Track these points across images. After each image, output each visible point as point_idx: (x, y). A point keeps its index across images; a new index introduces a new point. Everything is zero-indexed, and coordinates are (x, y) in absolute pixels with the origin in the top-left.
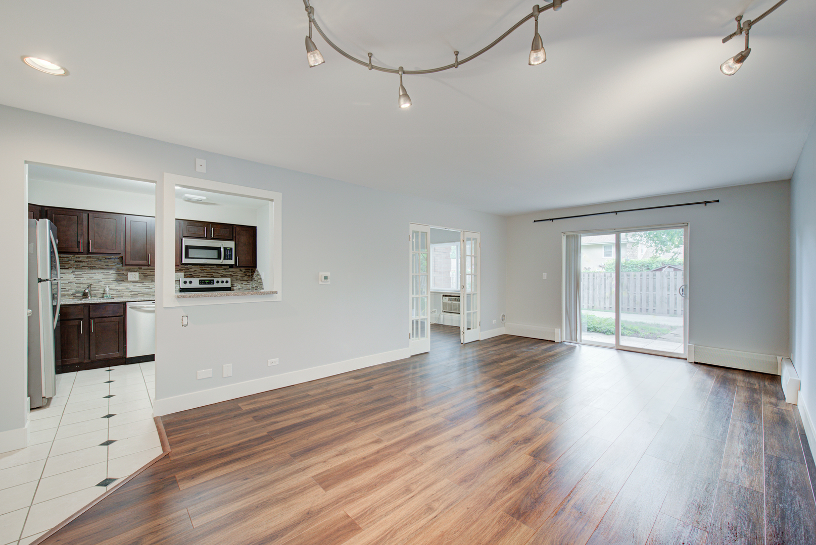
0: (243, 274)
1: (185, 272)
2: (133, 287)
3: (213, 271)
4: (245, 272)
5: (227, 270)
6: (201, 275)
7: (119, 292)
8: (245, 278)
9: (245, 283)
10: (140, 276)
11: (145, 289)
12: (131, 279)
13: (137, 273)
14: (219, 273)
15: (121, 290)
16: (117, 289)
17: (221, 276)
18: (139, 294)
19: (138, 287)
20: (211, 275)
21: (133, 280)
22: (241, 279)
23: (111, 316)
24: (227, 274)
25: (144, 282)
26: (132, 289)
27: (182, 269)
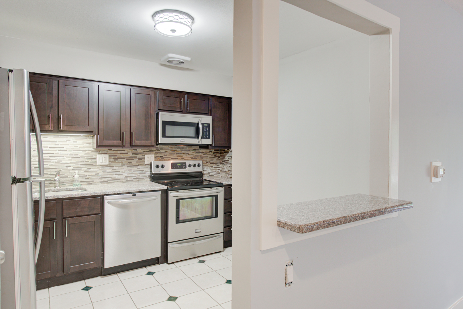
0: (212, 155)
1: (156, 153)
2: (103, 173)
3: (184, 152)
4: (214, 153)
5: (197, 151)
6: (172, 156)
7: (88, 179)
8: (215, 160)
9: (214, 166)
10: (109, 159)
11: (115, 175)
12: (101, 162)
13: (107, 156)
14: (189, 154)
15: (90, 177)
16: (87, 176)
17: (192, 158)
18: (109, 181)
19: (108, 172)
20: (182, 157)
21: (102, 164)
22: (211, 161)
23: (87, 214)
24: (197, 156)
25: (114, 166)
26: (102, 175)
27: (153, 150)
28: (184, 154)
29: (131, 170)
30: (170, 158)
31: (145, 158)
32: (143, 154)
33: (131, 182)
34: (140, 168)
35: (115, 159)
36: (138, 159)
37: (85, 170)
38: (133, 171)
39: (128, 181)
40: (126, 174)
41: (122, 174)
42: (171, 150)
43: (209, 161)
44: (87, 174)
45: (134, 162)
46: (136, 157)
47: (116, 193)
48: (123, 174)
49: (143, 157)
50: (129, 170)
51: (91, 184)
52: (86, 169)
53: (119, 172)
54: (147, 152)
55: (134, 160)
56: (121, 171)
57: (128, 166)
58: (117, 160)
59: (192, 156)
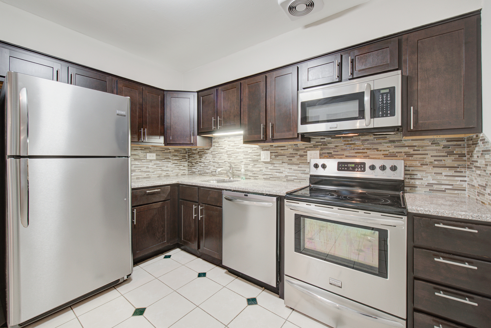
0: (441, 151)
1: (322, 149)
2: (266, 170)
4: (445, 147)
5: (397, 144)
7: (255, 174)
8: (449, 161)
9: (446, 172)
10: (271, 156)
11: (276, 172)
12: (264, 159)
13: (269, 152)
14: (379, 149)
15: (256, 172)
16: (253, 171)
17: (386, 156)
18: (271, 179)
19: (270, 169)
20: (365, 154)
21: (265, 161)
22: (436, 163)
24: (397, 152)
25: (275, 163)
26: (265, 172)
27: (317, 145)
28: (368, 149)
29: (292, 168)
30: (343, 155)
31: (307, 155)
32: (305, 150)
33: (292, 183)
34: (301, 167)
35: (276, 156)
36: (299, 157)
37: (253, 166)
38: (294, 170)
39: (288, 180)
40: (287, 173)
41: (282, 173)
42: (345, 144)
43: (431, 162)
44: (254, 169)
45: (294, 160)
46: (297, 154)
47: (232, 189)
48: (284, 172)
49: (305, 154)
50: (289, 168)
51: (257, 179)
52: (253, 164)
53: (280, 169)
54: (309, 147)
55: (294, 157)
56: (282, 169)
57: (288, 164)
58: (278, 157)
59: (387, 153)
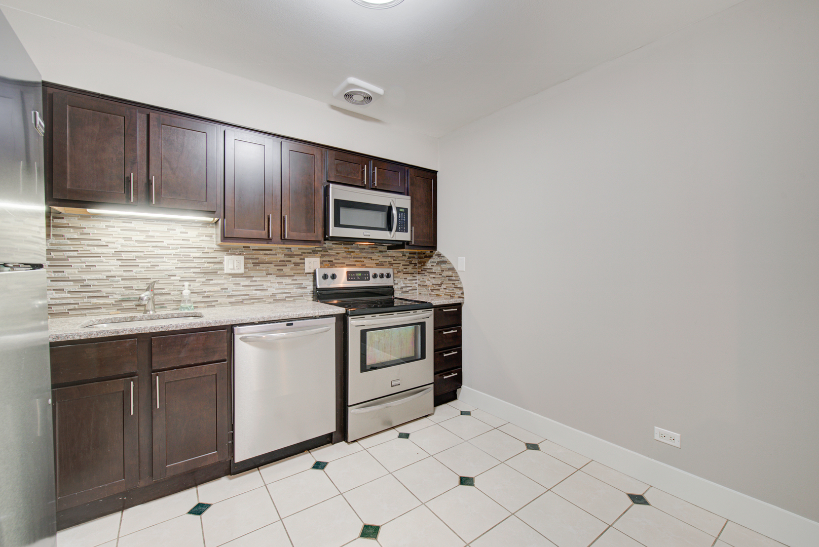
0: (406, 261)
1: (322, 256)
2: (234, 288)
3: (364, 255)
5: (384, 254)
6: (347, 262)
7: (208, 297)
8: (410, 269)
9: (409, 277)
10: (245, 264)
11: (256, 290)
12: (231, 269)
13: (242, 258)
14: (373, 258)
15: (211, 293)
16: (205, 292)
17: (377, 265)
18: (245, 302)
19: (243, 286)
20: (363, 263)
21: (233, 272)
22: (405, 270)
23: (200, 361)
24: (384, 262)
25: (254, 275)
26: (233, 291)
27: (317, 251)
28: (365, 258)
29: (282, 282)
30: (344, 263)
31: (304, 263)
32: (302, 257)
33: (281, 303)
34: (296, 280)
35: (256, 264)
36: (293, 265)
37: (203, 282)
38: (286, 284)
39: (277, 300)
40: (274, 290)
41: (267, 290)
42: (346, 252)
43: (402, 270)
44: (206, 289)
45: (287, 270)
46: (291, 261)
47: (256, 321)
48: (269, 289)
49: (302, 261)
50: (278, 283)
51: (214, 306)
52: (204, 280)
53: (263, 285)
54: (307, 253)
55: (286, 266)
56: (266, 285)
57: (276, 276)
58: (259, 266)
59: (378, 262)
